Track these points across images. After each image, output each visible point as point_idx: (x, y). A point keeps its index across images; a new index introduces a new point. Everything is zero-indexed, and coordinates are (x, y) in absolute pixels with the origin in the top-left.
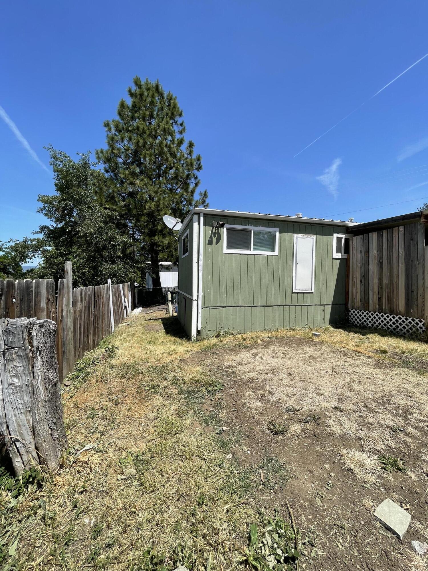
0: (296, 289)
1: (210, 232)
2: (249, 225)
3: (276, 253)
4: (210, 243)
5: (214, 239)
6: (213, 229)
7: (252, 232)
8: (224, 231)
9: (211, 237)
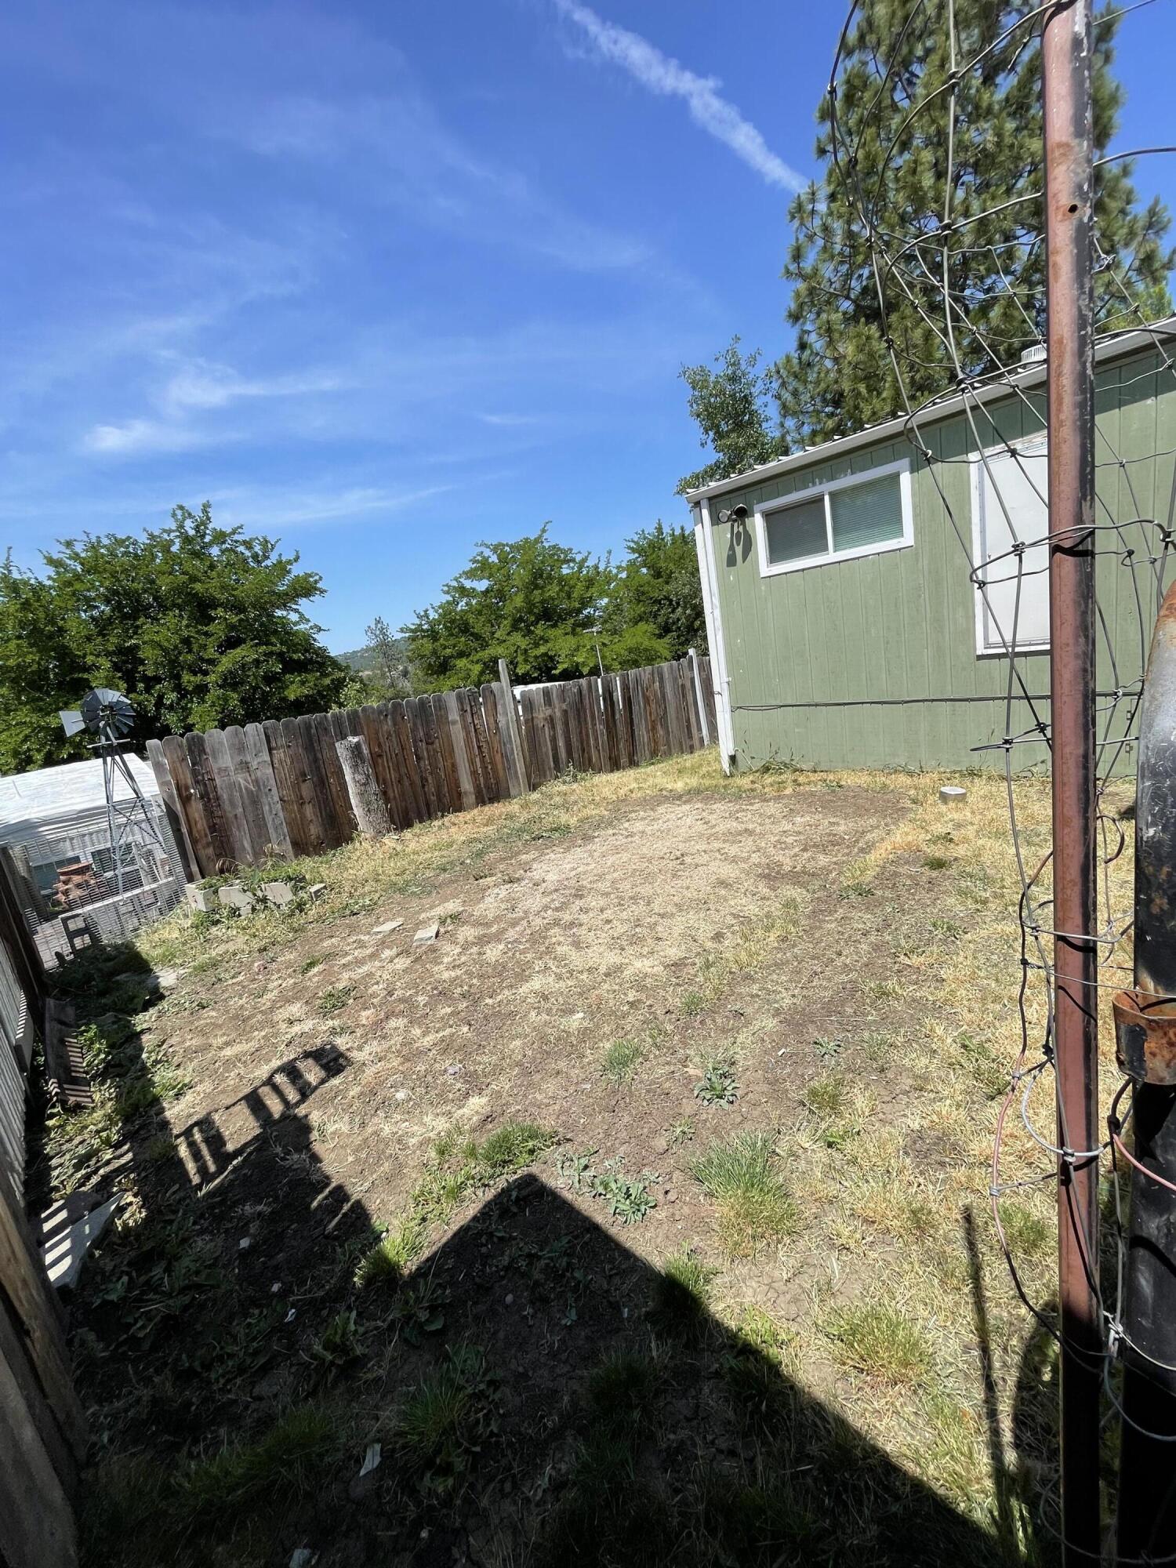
0: (988, 646)
1: (729, 536)
2: (814, 484)
3: (908, 538)
4: (731, 561)
5: (739, 550)
6: (732, 526)
7: (827, 498)
8: (758, 524)
9: (732, 548)
